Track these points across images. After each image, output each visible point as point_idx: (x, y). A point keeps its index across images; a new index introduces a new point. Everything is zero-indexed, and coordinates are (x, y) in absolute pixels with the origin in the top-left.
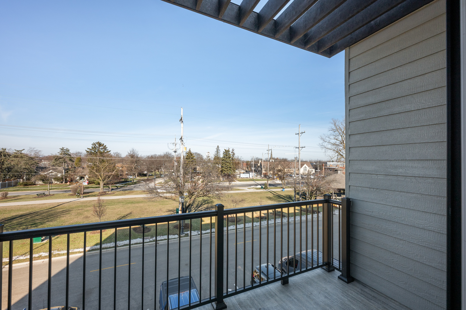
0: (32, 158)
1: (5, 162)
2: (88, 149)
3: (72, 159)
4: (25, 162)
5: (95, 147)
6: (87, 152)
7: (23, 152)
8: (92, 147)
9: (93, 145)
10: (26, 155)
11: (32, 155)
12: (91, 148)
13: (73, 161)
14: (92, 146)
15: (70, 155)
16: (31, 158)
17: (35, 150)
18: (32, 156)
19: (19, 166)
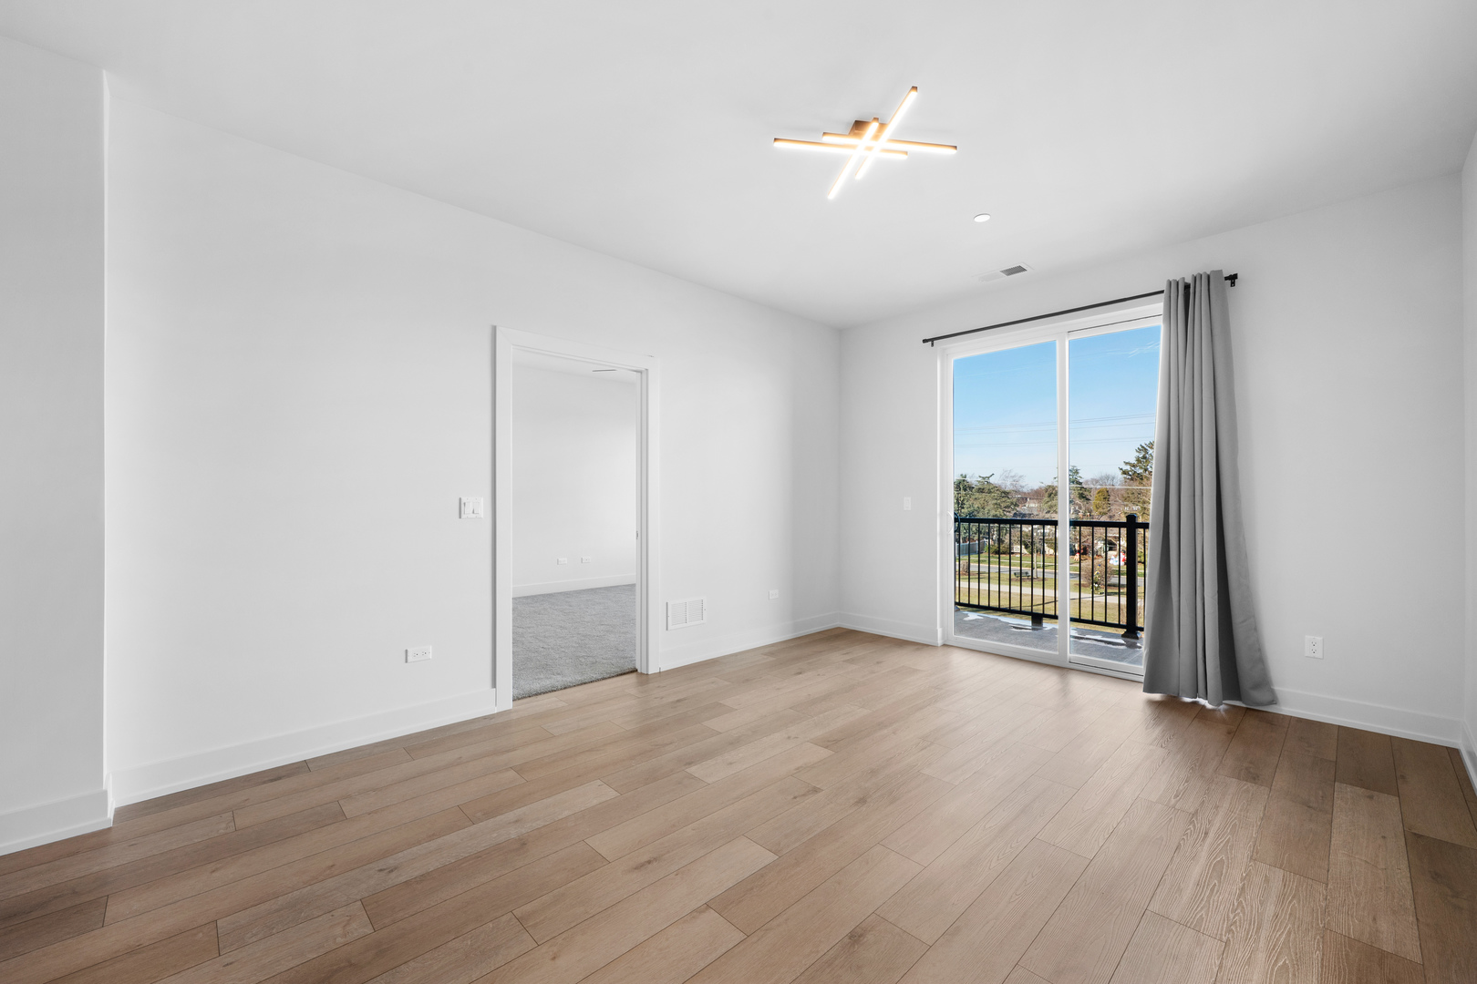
0: (1006, 494)
1: (965, 502)
2: (1126, 463)
3: (1085, 493)
4: (995, 501)
5: (1144, 457)
6: (1125, 472)
7: (991, 480)
8: (1138, 460)
9: (1139, 451)
10: (997, 488)
11: (1008, 486)
12: (1133, 461)
13: (1088, 500)
14: (1137, 454)
15: (1080, 483)
16: (1004, 492)
17: (1012, 474)
18: (1007, 490)
19: (986, 511)
